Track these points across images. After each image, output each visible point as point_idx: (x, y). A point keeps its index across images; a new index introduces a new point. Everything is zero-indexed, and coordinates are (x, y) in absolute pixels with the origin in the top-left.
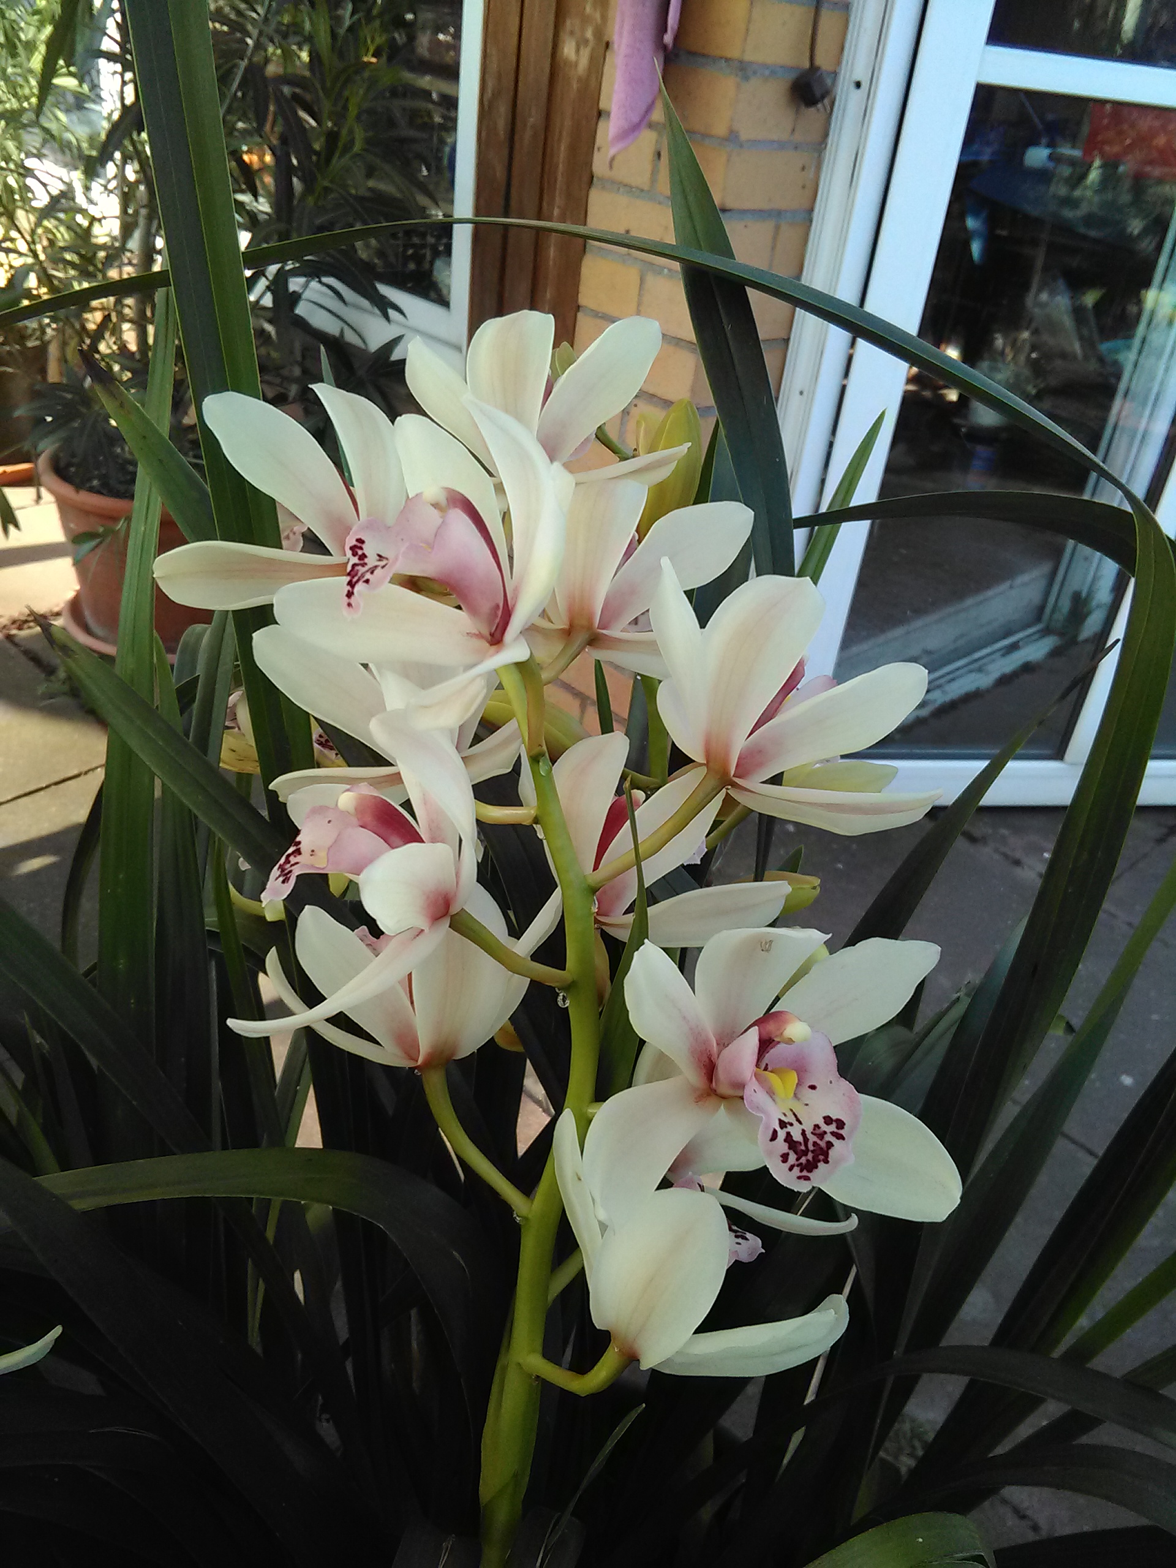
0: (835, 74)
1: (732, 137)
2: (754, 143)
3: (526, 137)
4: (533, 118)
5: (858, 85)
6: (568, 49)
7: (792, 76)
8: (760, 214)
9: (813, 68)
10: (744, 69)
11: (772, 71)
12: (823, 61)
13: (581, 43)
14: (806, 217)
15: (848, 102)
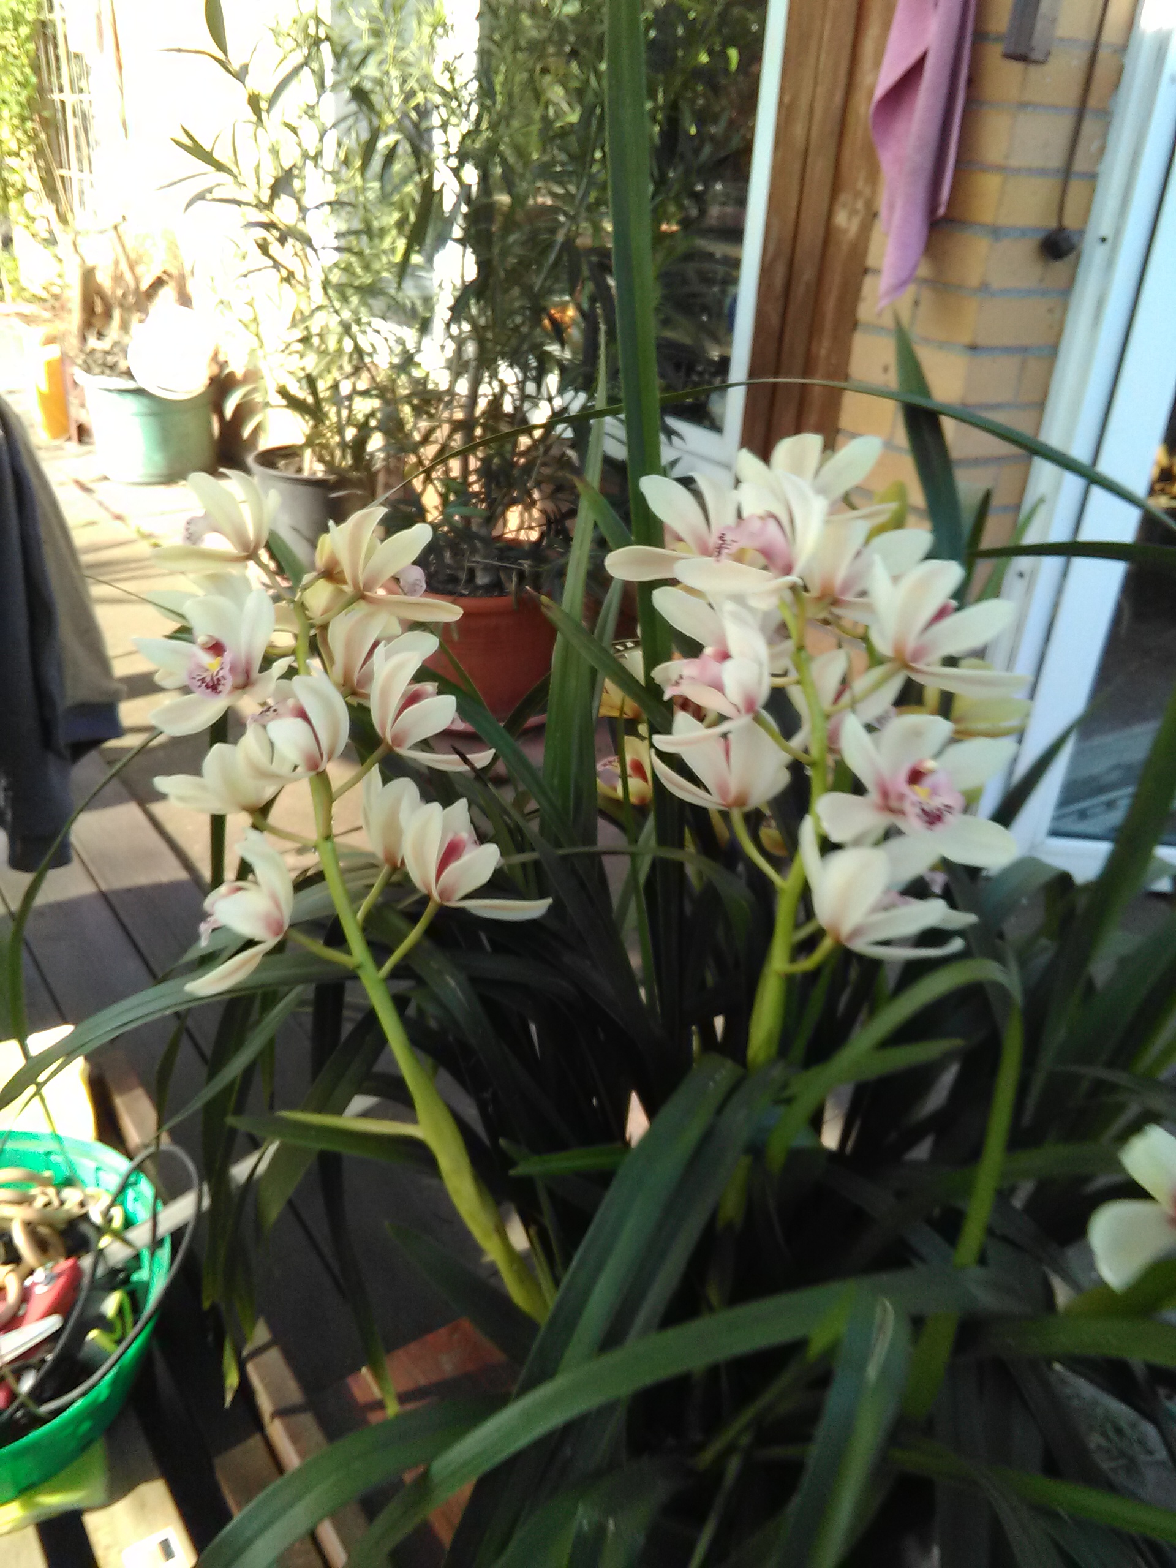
0: (1081, 233)
1: (984, 288)
2: (1004, 292)
3: (800, 290)
4: (807, 274)
5: (1104, 240)
6: (841, 218)
7: (1039, 237)
8: (1008, 350)
9: (1061, 229)
10: (996, 232)
11: (1023, 232)
12: (1070, 222)
13: (853, 212)
14: (1051, 352)
15: (1093, 256)
